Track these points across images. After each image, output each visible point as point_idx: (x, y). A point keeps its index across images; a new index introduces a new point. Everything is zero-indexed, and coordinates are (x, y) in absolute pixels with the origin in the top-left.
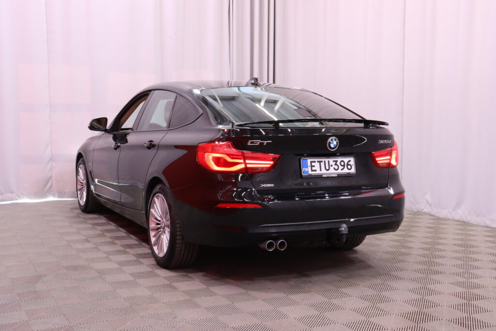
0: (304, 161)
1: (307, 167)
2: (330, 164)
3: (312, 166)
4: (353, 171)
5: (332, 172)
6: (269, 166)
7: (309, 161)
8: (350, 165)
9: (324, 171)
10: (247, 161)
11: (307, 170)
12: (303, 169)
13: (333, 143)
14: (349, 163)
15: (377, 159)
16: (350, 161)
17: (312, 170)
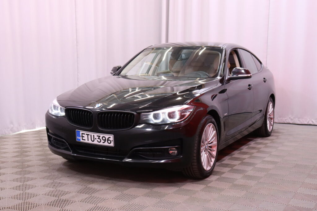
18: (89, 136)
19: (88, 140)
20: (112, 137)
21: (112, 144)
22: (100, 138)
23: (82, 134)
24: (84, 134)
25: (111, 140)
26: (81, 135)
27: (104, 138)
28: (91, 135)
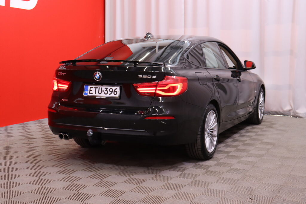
0: (86, 87)
1: (87, 91)
2: (103, 90)
3: (90, 90)
4: (118, 96)
5: (103, 95)
6: (66, 88)
7: (89, 87)
8: (116, 92)
9: (97, 94)
10: (59, 85)
11: (87, 92)
12: (85, 92)
13: (97, 76)
14: (116, 90)
15: (138, 89)
16: (116, 89)
17: (90, 93)
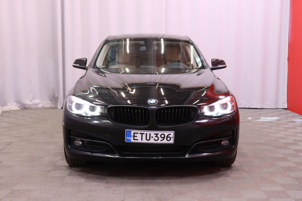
18: (144, 136)
19: (142, 140)
20: (172, 134)
21: (172, 141)
22: (158, 136)
23: (134, 133)
24: (138, 133)
25: (171, 137)
26: (132, 134)
27: (163, 136)
28: (146, 134)
